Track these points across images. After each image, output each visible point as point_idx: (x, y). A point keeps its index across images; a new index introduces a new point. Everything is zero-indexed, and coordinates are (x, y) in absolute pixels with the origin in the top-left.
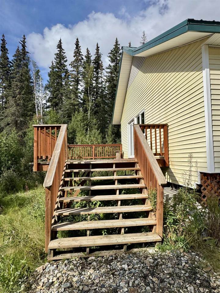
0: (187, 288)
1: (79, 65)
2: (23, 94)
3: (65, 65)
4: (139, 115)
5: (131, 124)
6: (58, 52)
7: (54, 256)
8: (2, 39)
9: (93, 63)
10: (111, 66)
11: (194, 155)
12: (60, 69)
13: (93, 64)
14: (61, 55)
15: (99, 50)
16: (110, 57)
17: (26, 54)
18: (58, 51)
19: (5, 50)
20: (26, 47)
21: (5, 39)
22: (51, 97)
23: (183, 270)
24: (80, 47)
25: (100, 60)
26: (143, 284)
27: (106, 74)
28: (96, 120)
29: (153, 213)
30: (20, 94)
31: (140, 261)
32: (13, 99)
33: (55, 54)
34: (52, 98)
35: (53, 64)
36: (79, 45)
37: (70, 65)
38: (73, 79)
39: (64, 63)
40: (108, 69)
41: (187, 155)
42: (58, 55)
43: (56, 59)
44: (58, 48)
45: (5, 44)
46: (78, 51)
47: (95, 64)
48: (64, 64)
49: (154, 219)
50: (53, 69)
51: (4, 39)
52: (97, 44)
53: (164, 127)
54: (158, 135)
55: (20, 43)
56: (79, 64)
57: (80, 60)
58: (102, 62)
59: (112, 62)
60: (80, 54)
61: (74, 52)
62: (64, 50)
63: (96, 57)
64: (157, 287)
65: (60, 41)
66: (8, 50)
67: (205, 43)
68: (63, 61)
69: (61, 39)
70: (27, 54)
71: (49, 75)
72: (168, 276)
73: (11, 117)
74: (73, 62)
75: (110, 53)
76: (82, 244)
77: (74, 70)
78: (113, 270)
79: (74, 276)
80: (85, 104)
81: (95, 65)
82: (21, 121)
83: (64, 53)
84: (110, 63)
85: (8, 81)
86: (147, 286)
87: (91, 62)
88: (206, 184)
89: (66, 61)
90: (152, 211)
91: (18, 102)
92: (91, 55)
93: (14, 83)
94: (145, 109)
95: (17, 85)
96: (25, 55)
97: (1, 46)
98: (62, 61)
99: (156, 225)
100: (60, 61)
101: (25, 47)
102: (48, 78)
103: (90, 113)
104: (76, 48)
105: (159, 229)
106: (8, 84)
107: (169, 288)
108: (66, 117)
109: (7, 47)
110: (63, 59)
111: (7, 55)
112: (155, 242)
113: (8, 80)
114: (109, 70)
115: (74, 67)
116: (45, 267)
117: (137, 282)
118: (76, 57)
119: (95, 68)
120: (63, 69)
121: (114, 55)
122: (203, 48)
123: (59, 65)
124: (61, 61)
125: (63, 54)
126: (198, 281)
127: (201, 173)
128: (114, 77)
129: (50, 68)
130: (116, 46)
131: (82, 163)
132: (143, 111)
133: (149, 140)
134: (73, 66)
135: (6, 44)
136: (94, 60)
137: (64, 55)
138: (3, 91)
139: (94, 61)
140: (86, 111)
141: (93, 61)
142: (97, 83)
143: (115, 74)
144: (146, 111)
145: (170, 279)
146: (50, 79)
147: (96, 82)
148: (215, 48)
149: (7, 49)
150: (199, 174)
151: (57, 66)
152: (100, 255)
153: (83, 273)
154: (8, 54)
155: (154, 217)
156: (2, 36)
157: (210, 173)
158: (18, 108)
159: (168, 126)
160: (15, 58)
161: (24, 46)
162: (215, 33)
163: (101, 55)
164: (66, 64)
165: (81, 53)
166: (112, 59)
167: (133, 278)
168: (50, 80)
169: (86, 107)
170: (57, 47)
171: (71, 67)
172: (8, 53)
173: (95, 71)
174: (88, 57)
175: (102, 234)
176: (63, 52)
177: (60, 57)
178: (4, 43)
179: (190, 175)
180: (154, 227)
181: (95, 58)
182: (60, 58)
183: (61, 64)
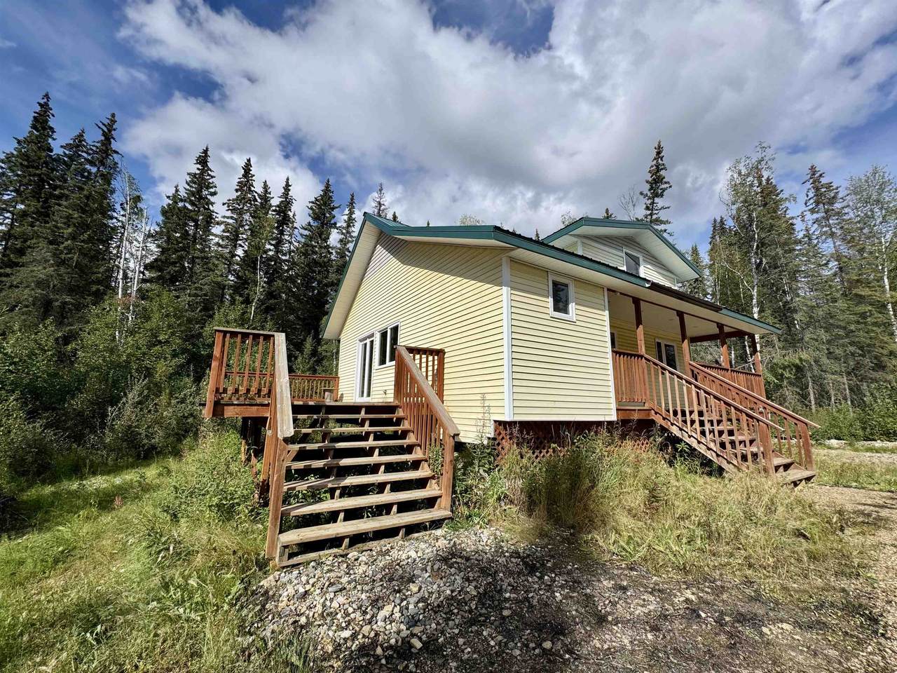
0: (498, 561)
1: (246, 210)
2: (83, 241)
3: (209, 200)
4: (387, 328)
5: (365, 342)
6: (198, 172)
7: (289, 559)
8: (42, 102)
9: (273, 211)
10: (311, 226)
11: (488, 397)
12: (197, 207)
13: (274, 213)
14: (203, 179)
15: (289, 190)
16: (311, 209)
17: (110, 155)
18: (198, 169)
19: (44, 129)
20: (114, 139)
21: (51, 104)
22: (160, 260)
23: (487, 545)
24: (254, 176)
25: (290, 210)
26: (446, 567)
27: (299, 238)
28: (271, 323)
29: (434, 481)
30: (73, 237)
31: (430, 545)
32: (51, 247)
33: (189, 174)
34: (162, 262)
35: (177, 191)
36: (251, 172)
37: (224, 204)
38: (228, 234)
39: (209, 197)
40: (306, 229)
41: (479, 397)
42: (196, 178)
43: (188, 185)
44: (197, 163)
45: (48, 116)
46: (248, 181)
47: (277, 214)
48: (207, 198)
49: (437, 488)
50: (176, 202)
51: (46, 104)
52: (288, 179)
53: (440, 353)
54: (430, 364)
55: (99, 127)
56: (245, 208)
57: (250, 200)
58: (294, 215)
59: (315, 219)
60: (250, 190)
61: (239, 183)
62: (211, 171)
63: (282, 201)
64: (464, 567)
65: (206, 151)
66: (53, 132)
67: (507, 254)
68: (207, 193)
69: (207, 148)
70: (115, 155)
71: (164, 212)
72: (473, 554)
73: (33, 289)
74: (233, 200)
75: (312, 202)
76: (339, 532)
77: (232, 217)
78: (397, 560)
79: (340, 577)
80: (247, 288)
81: (277, 216)
82: (65, 303)
83: (212, 177)
84: (310, 219)
85: (39, 202)
86: (451, 568)
87: (270, 209)
88: (501, 437)
89: (214, 194)
90: (433, 477)
91: (63, 256)
92: (271, 196)
93: (62, 210)
94: (401, 320)
95: (69, 217)
96: (108, 155)
97: (34, 117)
98: (205, 193)
99: (441, 497)
100: (199, 191)
101: (112, 140)
102: (160, 219)
103: (256, 308)
104: (243, 175)
105: (445, 502)
106: (37, 208)
107: (479, 564)
108: (198, 310)
109: (52, 122)
110: (208, 187)
111: (50, 140)
112: (444, 520)
113: (41, 200)
114: (306, 233)
115: (233, 210)
116: (277, 577)
117: (436, 567)
118: (239, 193)
119: (278, 222)
120: (204, 207)
121: (320, 207)
122: (504, 259)
123: (195, 197)
124: (202, 192)
125: (208, 177)
126: (507, 554)
127: (495, 421)
128: (316, 246)
129: (168, 197)
130: (326, 193)
131: (311, 403)
132: (396, 324)
133: (424, 369)
134: (231, 208)
135: (51, 116)
136: (278, 206)
137: (210, 181)
138: (12, 219)
139: (277, 209)
140: (247, 301)
141: (274, 208)
142: (277, 252)
143: (318, 243)
144: (402, 324)
145: (477, 555)
146: (163, 221)
147: (275, 248)
148: (516, 262)
149: (51, 129)
150: (493, 422)
151: (189, 198)
152: (364, 548)
153: (351, 572)
154: (54, 139)
155: (436, 486)
156: (42, 97)
157: (508, 420)
158: (62, 270)
159: (445, 353)
160: (67, 152)
161: (108, 137)
162: (519, 247)
163: (294, 201)
164: (212, 199)
165: (253, 189)
166: (314, 213)
167: (430, 563)
168: (165, 223)
169: (248, 294)
170: (197, 160)
171: (227, 210)
172: (55, 137)
173: (277, 228)
174: (265, 198)
175: (362, 517)
176: (209, 175)
177: (201, 182)
178: (45, 112)
179: (483, 427)
180: (439, 500)
181: (278, 203)
182: (199, 185)
183: (201, 198)
